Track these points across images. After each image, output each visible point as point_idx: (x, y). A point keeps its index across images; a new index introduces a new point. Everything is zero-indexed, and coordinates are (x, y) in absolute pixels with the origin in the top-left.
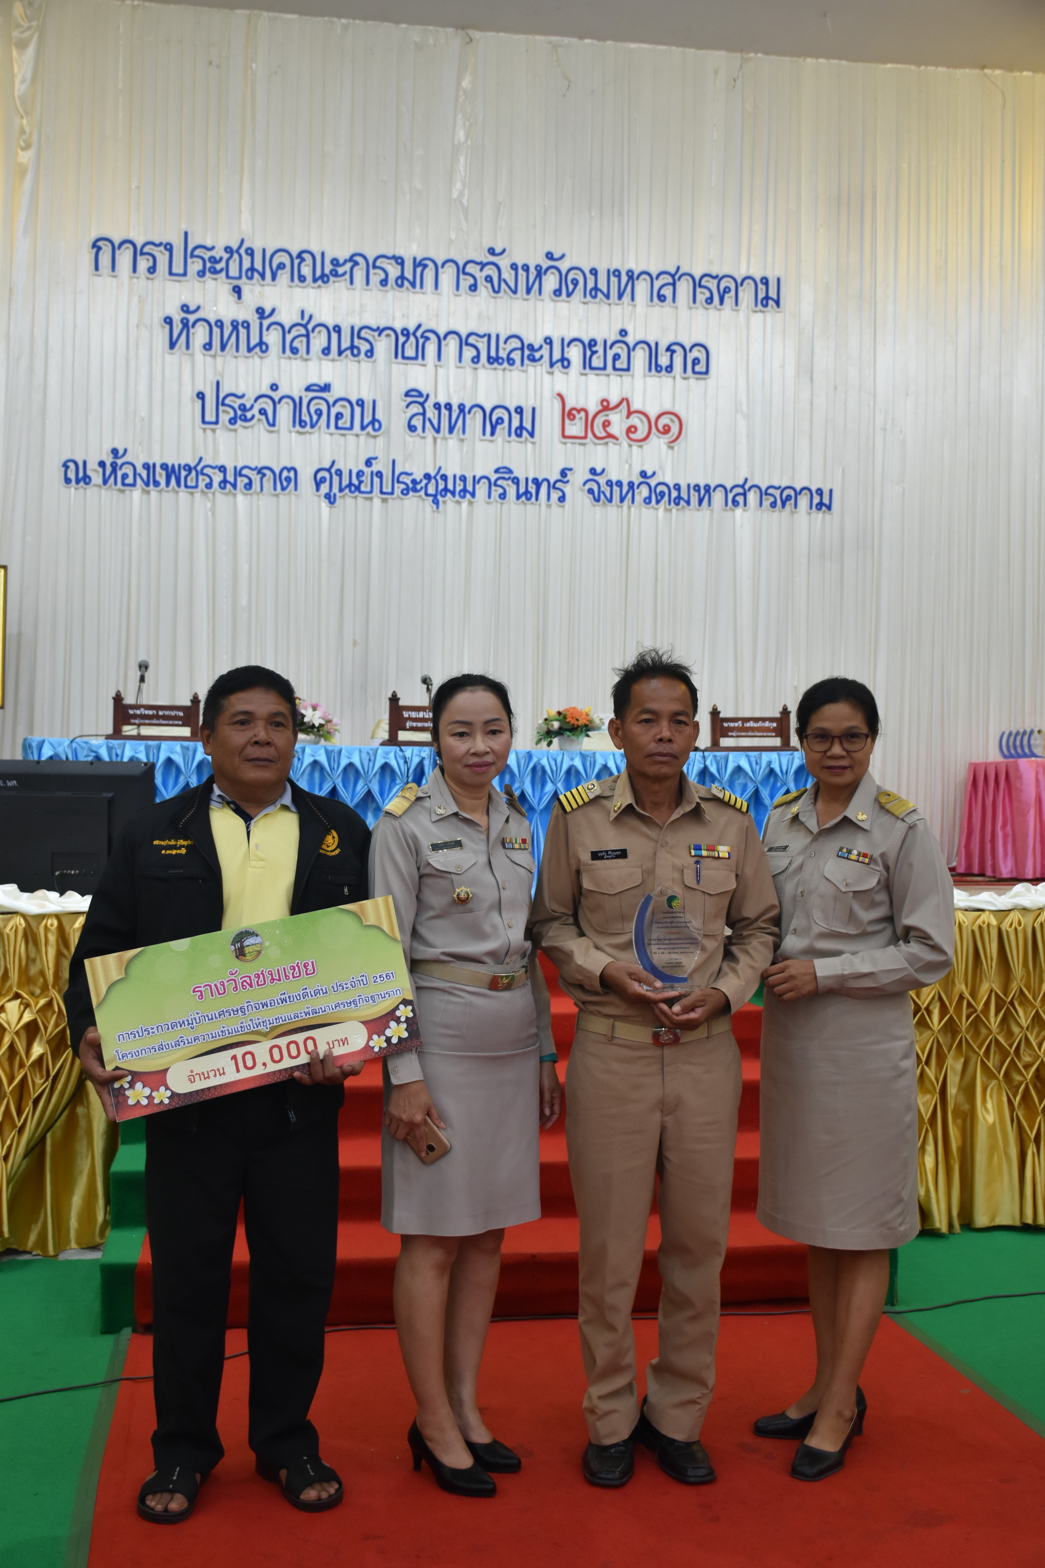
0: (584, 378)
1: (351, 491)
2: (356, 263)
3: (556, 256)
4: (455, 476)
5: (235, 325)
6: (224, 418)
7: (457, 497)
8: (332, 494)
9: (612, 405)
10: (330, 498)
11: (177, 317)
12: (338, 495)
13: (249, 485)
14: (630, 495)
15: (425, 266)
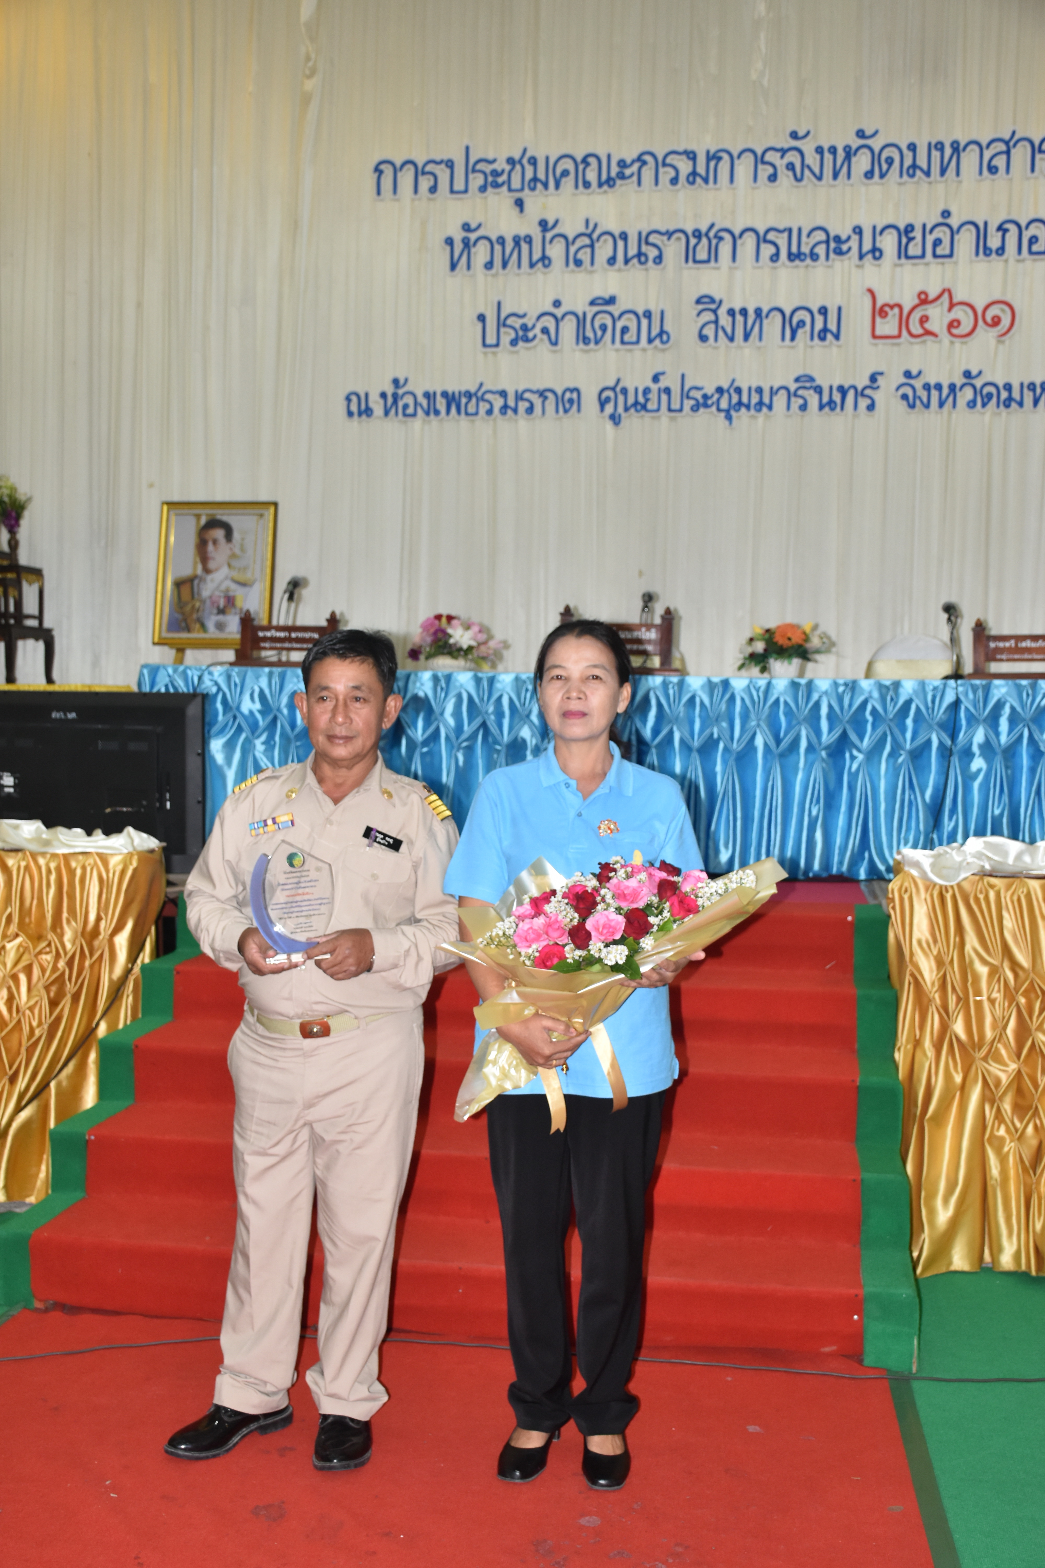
0: (898, 269)
1: (637, 411)
2: (644, 163)
3: (868, 133)
4: (750, 389)
5: (517, 241)
6: (506, 339)
7: (752, 411)
8: (617, 415)
9: (931, 297)
10: (615, 419)
11: (458, 236)
12: (624, 415)
13: (530, 410)
14: (951, 399)
15: (719, 159)
